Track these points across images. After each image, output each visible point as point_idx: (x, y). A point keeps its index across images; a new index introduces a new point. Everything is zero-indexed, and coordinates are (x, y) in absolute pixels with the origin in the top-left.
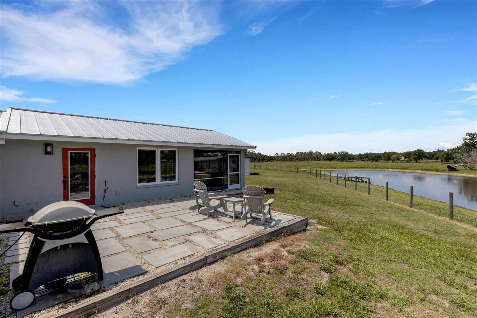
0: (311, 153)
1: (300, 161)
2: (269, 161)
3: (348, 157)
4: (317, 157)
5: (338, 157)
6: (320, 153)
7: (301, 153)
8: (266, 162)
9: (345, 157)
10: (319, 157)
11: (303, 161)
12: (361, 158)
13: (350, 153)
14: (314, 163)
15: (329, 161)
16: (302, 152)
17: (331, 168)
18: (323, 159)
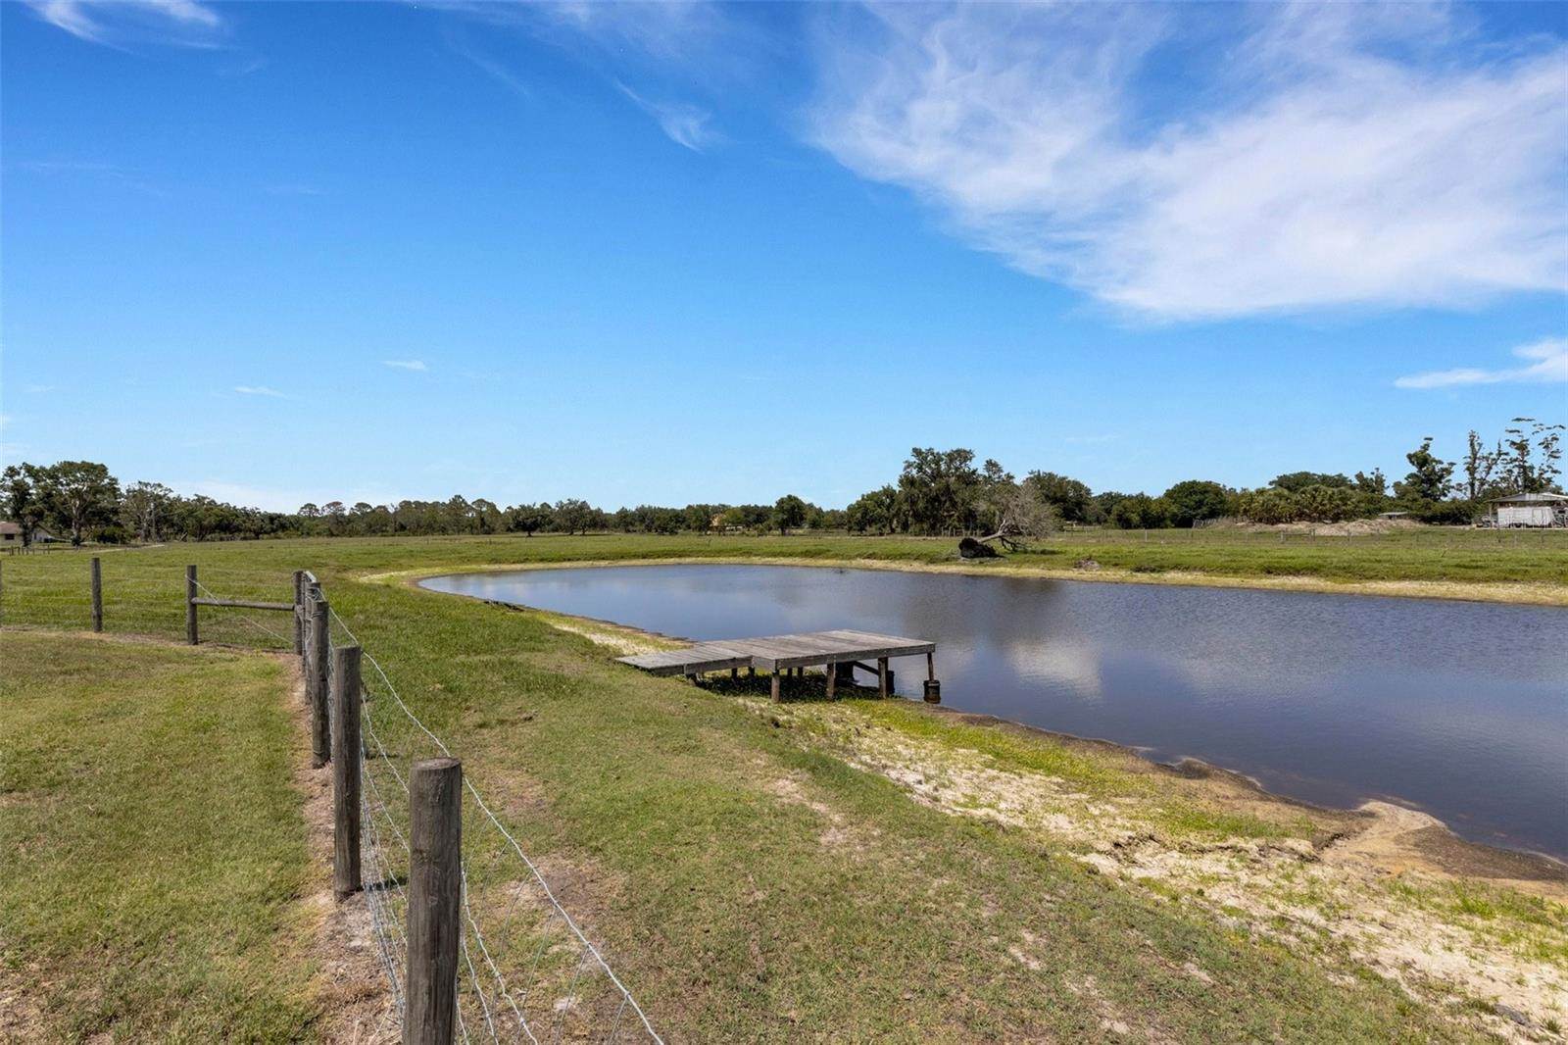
0: (457, 504)
1: (414, 534)
2: (266, 536)
3: (589, 518)
4: (482, 519)
5: (558, 520)
6: (492, 506)
7: (417, 503)
8: (245, 539)
9: (579, 519)
10: (488, 519)
11: (426, 534)
12: (627, 524)
13: (593, 507)
14: (468, 540)
15: (526, 534)
16: (422, 501)
17: (542, 560)
18: (503, 528)
